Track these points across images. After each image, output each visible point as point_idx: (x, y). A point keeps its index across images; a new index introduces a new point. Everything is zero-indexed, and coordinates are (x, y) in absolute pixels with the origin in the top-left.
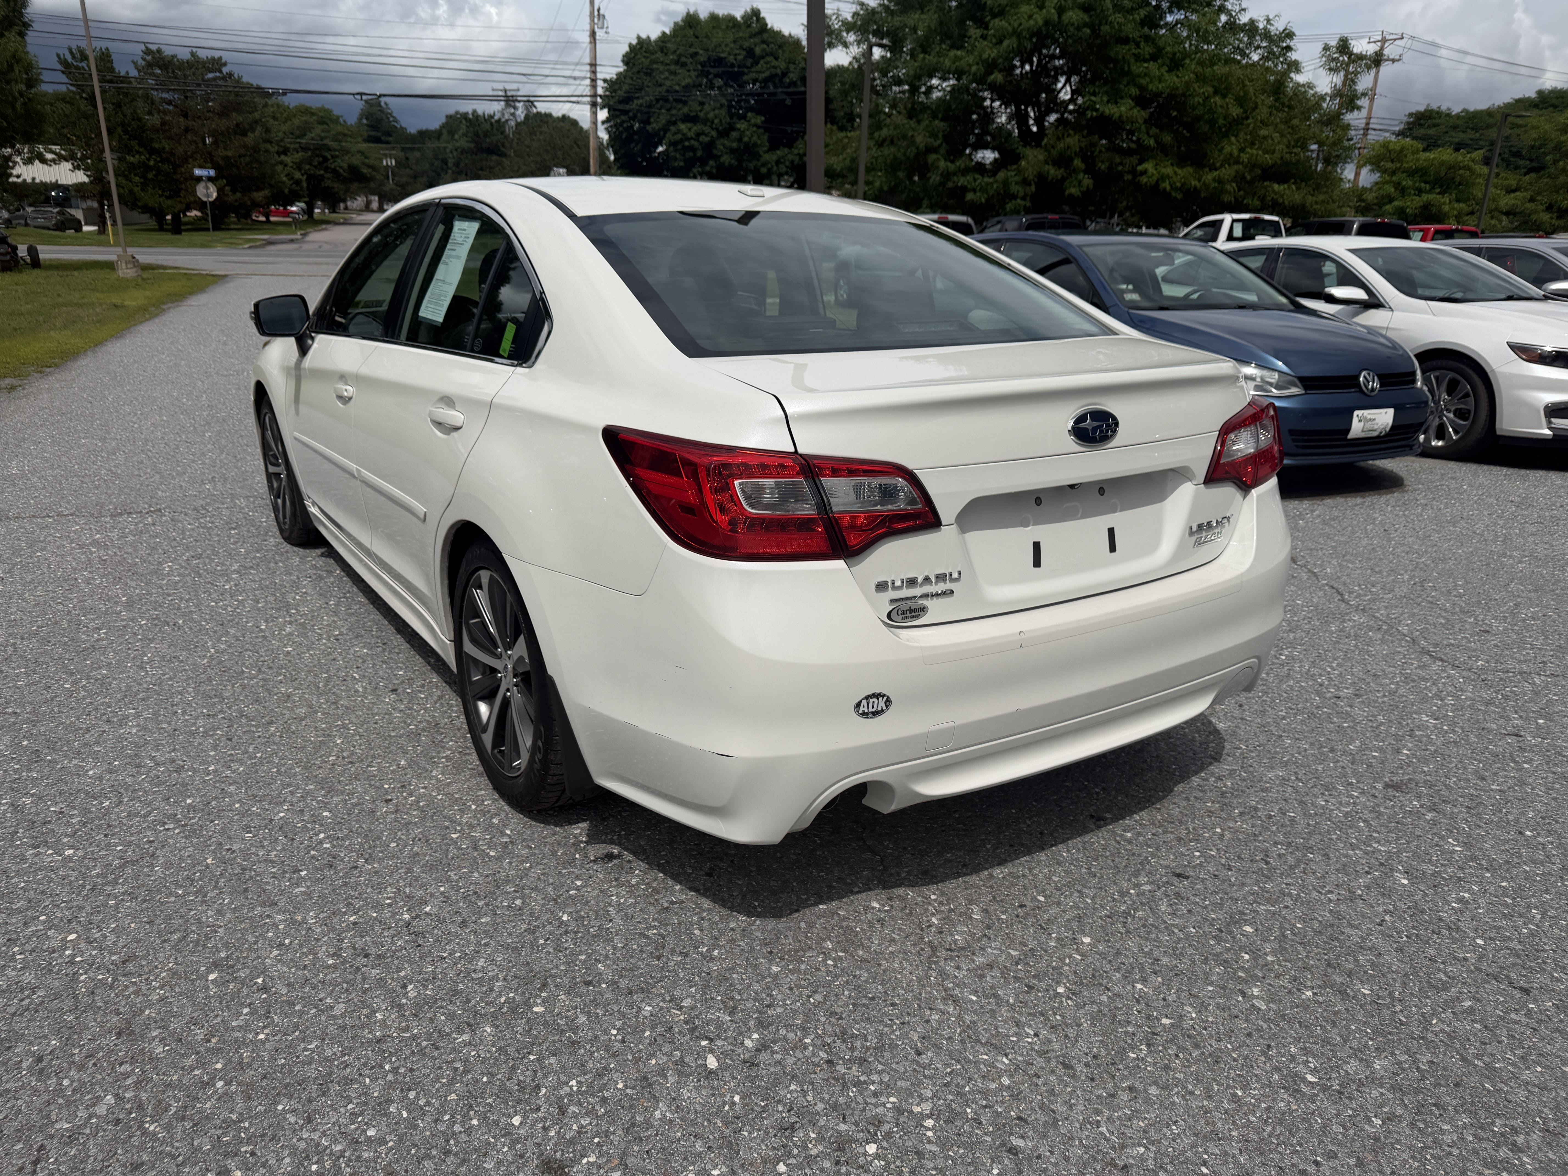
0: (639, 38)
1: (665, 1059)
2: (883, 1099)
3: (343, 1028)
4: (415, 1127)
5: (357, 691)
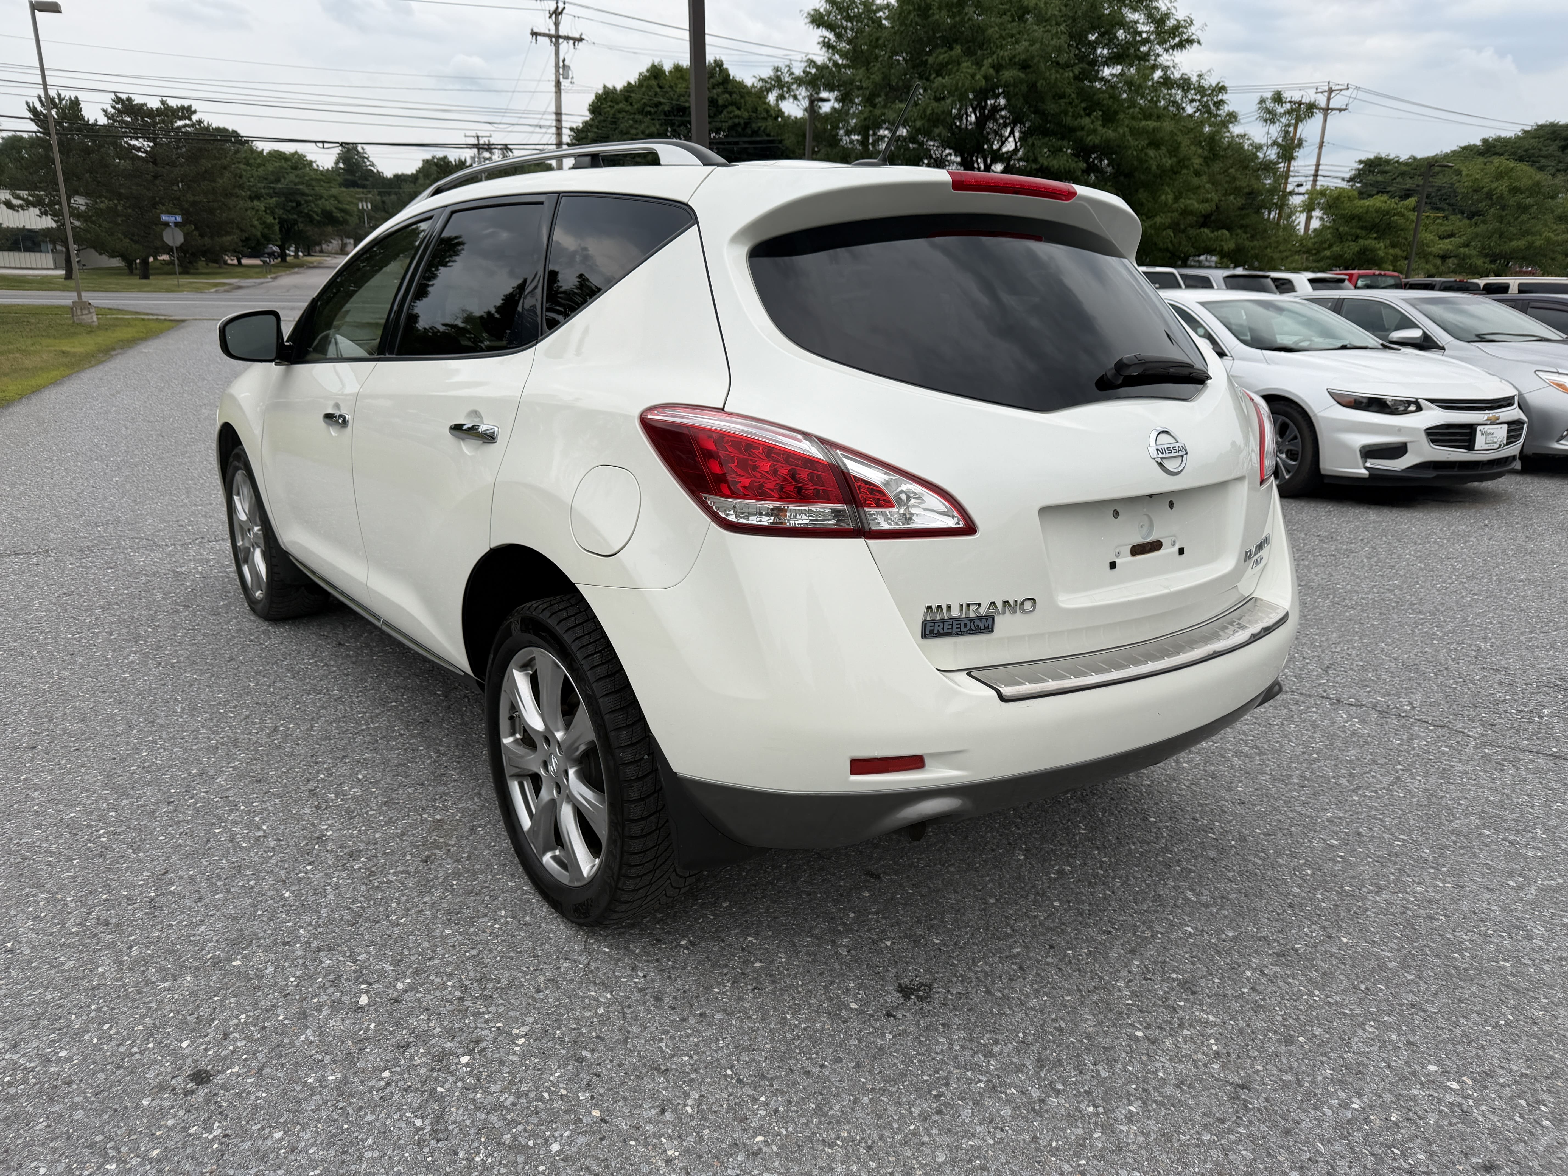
0: (605, 87)
2: (491, 1024)
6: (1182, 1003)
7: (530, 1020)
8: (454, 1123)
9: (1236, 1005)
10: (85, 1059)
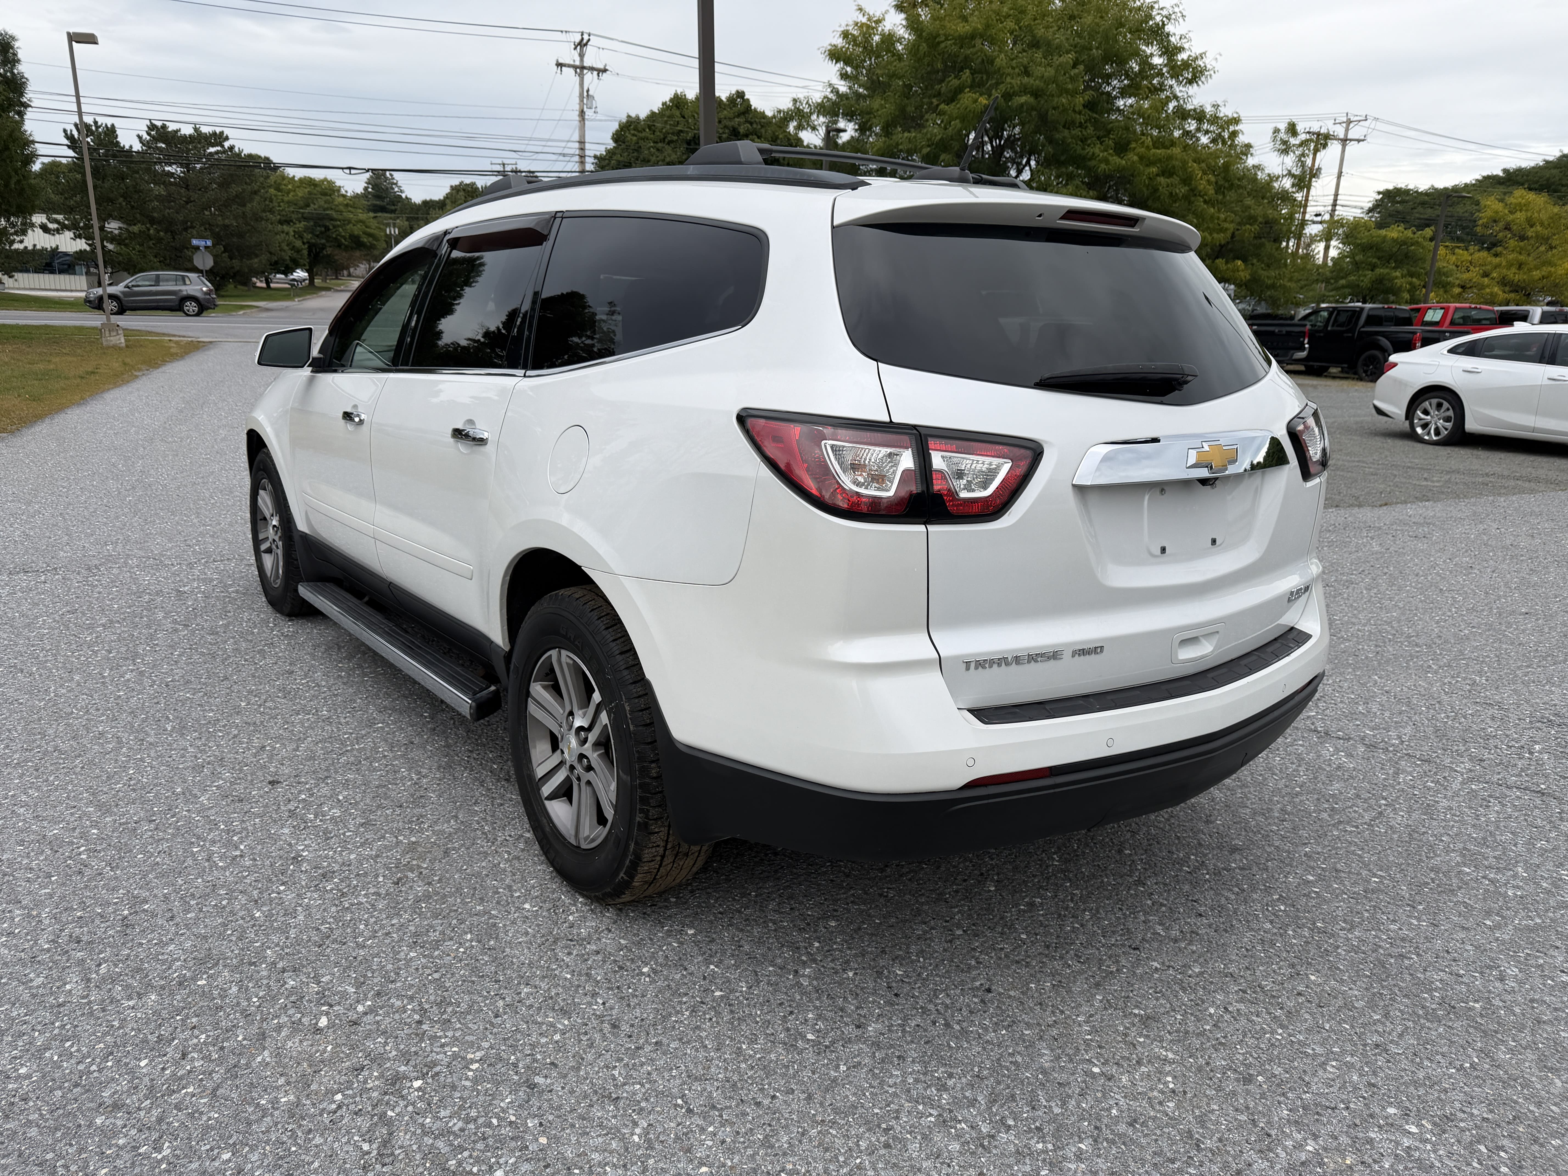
0: (629, 116)
1: (286, 1019)
2: (446, 1049)
3: (34, 996)
4: (60, 1067)
5: (166, 730)
6: (1142, 1040)
7: (486, 1045)
8: (400, 1147)
9: (1197, 1043)
10: (43, 1077)
